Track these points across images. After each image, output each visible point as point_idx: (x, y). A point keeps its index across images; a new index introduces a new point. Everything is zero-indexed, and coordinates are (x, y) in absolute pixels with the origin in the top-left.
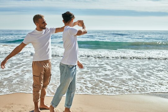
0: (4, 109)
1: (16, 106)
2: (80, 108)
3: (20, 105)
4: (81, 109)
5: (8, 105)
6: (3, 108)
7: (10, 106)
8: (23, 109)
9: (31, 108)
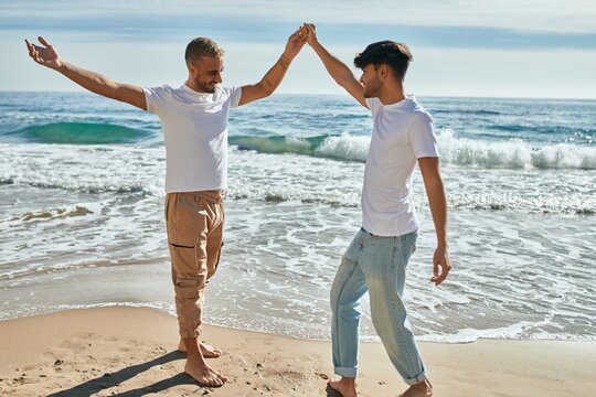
0: (63, 349)
1: (102, 342)
2: (312, 355)
3: (116, 339)
4: (315, 360)
5: (75, 340)
6: (60, 347)
7: (84, 342)
8: (124, 353)
9: (150, 349)
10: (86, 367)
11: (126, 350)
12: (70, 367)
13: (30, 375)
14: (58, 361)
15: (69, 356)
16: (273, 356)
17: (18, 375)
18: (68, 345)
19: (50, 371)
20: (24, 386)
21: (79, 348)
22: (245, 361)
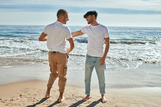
0: (21, 92)
1: (31, 90)
3: (35, 89)
7: (26, 90)
10: (29, 97)
11: (38, 92)
12: (24, 96)
13: (14, 99)
14: (21, 95)
15: (23, 94)
16: (76, 93)
17: (11, 99)
18: (23, 91)
19: (19, 98)
20: (13, 102)
21: (25, 92)
22: (69, 94)
